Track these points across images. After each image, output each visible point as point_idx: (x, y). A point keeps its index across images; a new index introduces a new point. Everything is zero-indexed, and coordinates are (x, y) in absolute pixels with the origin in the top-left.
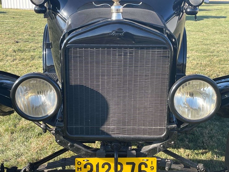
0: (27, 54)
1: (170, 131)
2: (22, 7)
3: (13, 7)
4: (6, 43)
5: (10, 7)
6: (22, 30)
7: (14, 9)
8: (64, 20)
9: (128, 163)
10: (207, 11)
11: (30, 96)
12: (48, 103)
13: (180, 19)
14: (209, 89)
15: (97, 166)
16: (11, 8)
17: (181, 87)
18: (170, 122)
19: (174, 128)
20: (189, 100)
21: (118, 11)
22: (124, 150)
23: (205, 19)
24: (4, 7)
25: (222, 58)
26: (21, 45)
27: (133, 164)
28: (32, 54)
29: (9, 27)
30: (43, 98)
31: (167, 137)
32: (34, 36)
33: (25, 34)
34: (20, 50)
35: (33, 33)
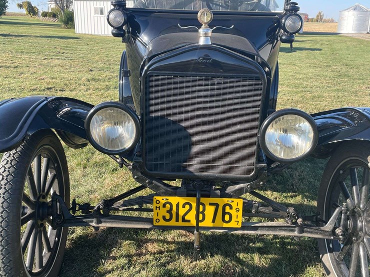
0: (101, 83)
1: (259, 171)
2: (96, 33)
3: (87, 33)
4: (79, 71)
5: (84, 33)
6: (97, 58)
7: (88, 35)
8: (145, 45)
9: (211, 204)
11: (106, 126)
12: (126, 135)
13: (273, 47)
14: (306, 125)
15: (178, 205)
16: (85, 34)
17: (274, 122)
18: (259, 160)
19: (263, 167)
20: (283, 137)
21: (206, 35)
22: (208, 189)
23: (298, 51)
24: (78, 32)
25: (316, 94)
26: (95, 74)
27: (217, 205)
28: (107, 83)
29: (83, 54)
30: (120, 130)
31: (255, 177)
32: (110, 65)
33: (99, 63)
34: (95, 79)
35: (109, 61)
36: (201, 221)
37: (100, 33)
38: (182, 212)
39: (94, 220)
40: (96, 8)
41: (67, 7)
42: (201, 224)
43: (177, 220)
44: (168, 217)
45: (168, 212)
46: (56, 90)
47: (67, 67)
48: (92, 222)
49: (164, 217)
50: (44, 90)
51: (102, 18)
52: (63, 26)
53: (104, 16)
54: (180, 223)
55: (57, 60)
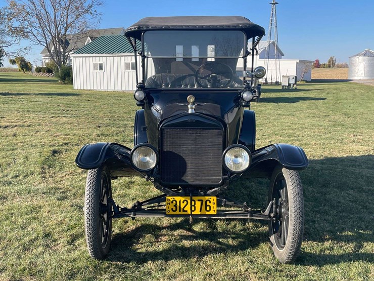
0: (110, 138)
1: (224, 180)
2: (95, 88)
3: (85, 88)
4: (88, 128)
5: (82, 88)
6: (101, 114)
7: (87, 90)
9: (199, 200)
10: (306, 92)
14: (245, 153)
15: (180, 202)
16: (84, 90)
18: (224, 174)
19: (226, 178)
21: (192, 108)
22: (196, 192)
23: (301, 101)
24: (76, 88)
26: (103, 129)
27: (202, 201)
28: (116, 138)
29: (86, 110)
31: (222, 184)
32: (115, 121)
33: (105, 119)
34: (104, 135)
35: (112, 117)
36: (194, 211)
37: (99, 88)
38: (182, 206)
39: (132, 213)
40: (95, 64)
41: (65, 63)
42: (193, 213)
43: (180, 211)
44: (174, 209)
45: (174, 206)
46: (72, 145)
47: (76, 124)
48: (131, 215)
49: (172, 209)
50: (62, 145)
51: (102, 74)
52: (60, 81)
53: (103, 71)
54: (182, 213)
55: (64, 118)
